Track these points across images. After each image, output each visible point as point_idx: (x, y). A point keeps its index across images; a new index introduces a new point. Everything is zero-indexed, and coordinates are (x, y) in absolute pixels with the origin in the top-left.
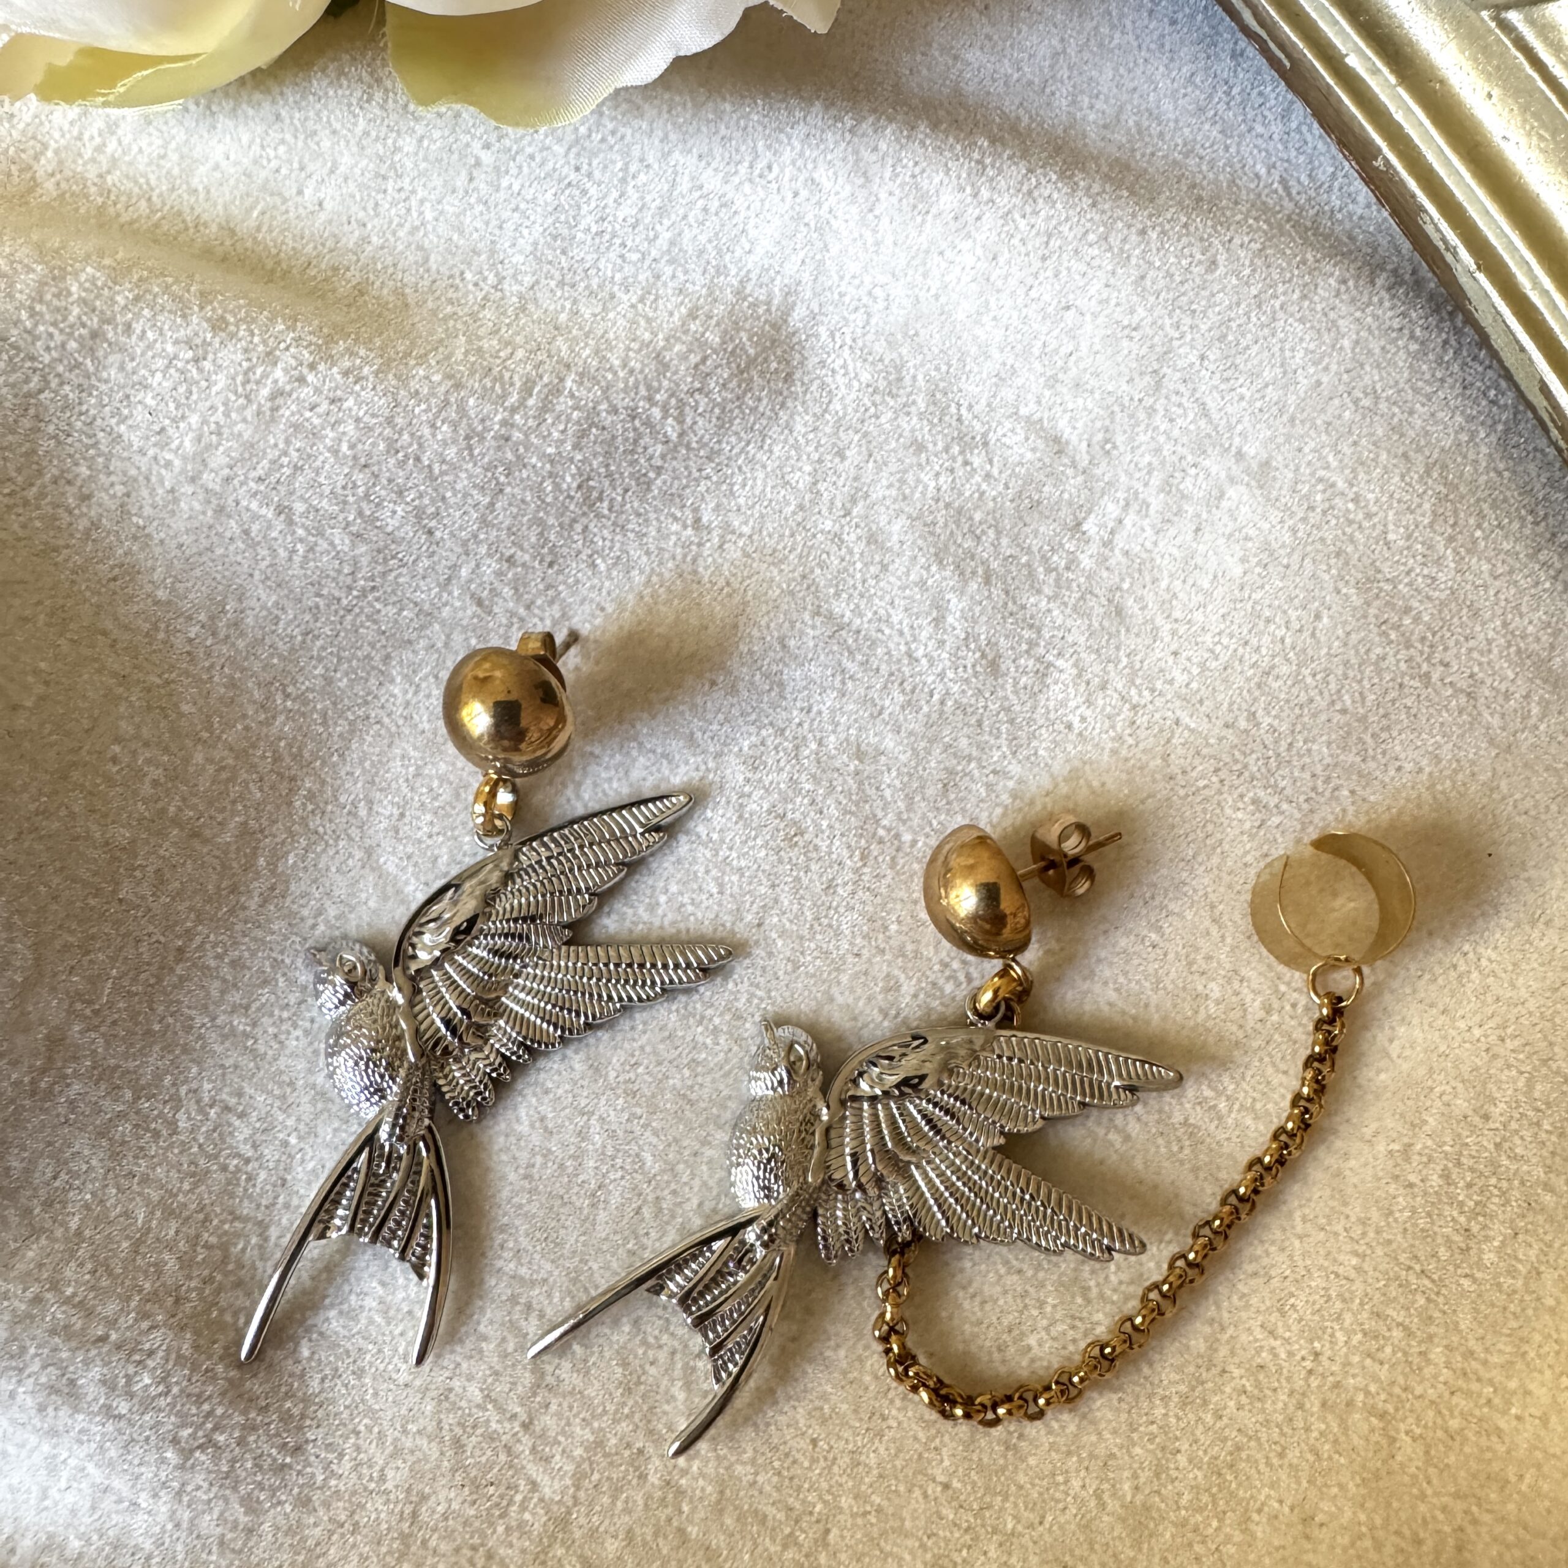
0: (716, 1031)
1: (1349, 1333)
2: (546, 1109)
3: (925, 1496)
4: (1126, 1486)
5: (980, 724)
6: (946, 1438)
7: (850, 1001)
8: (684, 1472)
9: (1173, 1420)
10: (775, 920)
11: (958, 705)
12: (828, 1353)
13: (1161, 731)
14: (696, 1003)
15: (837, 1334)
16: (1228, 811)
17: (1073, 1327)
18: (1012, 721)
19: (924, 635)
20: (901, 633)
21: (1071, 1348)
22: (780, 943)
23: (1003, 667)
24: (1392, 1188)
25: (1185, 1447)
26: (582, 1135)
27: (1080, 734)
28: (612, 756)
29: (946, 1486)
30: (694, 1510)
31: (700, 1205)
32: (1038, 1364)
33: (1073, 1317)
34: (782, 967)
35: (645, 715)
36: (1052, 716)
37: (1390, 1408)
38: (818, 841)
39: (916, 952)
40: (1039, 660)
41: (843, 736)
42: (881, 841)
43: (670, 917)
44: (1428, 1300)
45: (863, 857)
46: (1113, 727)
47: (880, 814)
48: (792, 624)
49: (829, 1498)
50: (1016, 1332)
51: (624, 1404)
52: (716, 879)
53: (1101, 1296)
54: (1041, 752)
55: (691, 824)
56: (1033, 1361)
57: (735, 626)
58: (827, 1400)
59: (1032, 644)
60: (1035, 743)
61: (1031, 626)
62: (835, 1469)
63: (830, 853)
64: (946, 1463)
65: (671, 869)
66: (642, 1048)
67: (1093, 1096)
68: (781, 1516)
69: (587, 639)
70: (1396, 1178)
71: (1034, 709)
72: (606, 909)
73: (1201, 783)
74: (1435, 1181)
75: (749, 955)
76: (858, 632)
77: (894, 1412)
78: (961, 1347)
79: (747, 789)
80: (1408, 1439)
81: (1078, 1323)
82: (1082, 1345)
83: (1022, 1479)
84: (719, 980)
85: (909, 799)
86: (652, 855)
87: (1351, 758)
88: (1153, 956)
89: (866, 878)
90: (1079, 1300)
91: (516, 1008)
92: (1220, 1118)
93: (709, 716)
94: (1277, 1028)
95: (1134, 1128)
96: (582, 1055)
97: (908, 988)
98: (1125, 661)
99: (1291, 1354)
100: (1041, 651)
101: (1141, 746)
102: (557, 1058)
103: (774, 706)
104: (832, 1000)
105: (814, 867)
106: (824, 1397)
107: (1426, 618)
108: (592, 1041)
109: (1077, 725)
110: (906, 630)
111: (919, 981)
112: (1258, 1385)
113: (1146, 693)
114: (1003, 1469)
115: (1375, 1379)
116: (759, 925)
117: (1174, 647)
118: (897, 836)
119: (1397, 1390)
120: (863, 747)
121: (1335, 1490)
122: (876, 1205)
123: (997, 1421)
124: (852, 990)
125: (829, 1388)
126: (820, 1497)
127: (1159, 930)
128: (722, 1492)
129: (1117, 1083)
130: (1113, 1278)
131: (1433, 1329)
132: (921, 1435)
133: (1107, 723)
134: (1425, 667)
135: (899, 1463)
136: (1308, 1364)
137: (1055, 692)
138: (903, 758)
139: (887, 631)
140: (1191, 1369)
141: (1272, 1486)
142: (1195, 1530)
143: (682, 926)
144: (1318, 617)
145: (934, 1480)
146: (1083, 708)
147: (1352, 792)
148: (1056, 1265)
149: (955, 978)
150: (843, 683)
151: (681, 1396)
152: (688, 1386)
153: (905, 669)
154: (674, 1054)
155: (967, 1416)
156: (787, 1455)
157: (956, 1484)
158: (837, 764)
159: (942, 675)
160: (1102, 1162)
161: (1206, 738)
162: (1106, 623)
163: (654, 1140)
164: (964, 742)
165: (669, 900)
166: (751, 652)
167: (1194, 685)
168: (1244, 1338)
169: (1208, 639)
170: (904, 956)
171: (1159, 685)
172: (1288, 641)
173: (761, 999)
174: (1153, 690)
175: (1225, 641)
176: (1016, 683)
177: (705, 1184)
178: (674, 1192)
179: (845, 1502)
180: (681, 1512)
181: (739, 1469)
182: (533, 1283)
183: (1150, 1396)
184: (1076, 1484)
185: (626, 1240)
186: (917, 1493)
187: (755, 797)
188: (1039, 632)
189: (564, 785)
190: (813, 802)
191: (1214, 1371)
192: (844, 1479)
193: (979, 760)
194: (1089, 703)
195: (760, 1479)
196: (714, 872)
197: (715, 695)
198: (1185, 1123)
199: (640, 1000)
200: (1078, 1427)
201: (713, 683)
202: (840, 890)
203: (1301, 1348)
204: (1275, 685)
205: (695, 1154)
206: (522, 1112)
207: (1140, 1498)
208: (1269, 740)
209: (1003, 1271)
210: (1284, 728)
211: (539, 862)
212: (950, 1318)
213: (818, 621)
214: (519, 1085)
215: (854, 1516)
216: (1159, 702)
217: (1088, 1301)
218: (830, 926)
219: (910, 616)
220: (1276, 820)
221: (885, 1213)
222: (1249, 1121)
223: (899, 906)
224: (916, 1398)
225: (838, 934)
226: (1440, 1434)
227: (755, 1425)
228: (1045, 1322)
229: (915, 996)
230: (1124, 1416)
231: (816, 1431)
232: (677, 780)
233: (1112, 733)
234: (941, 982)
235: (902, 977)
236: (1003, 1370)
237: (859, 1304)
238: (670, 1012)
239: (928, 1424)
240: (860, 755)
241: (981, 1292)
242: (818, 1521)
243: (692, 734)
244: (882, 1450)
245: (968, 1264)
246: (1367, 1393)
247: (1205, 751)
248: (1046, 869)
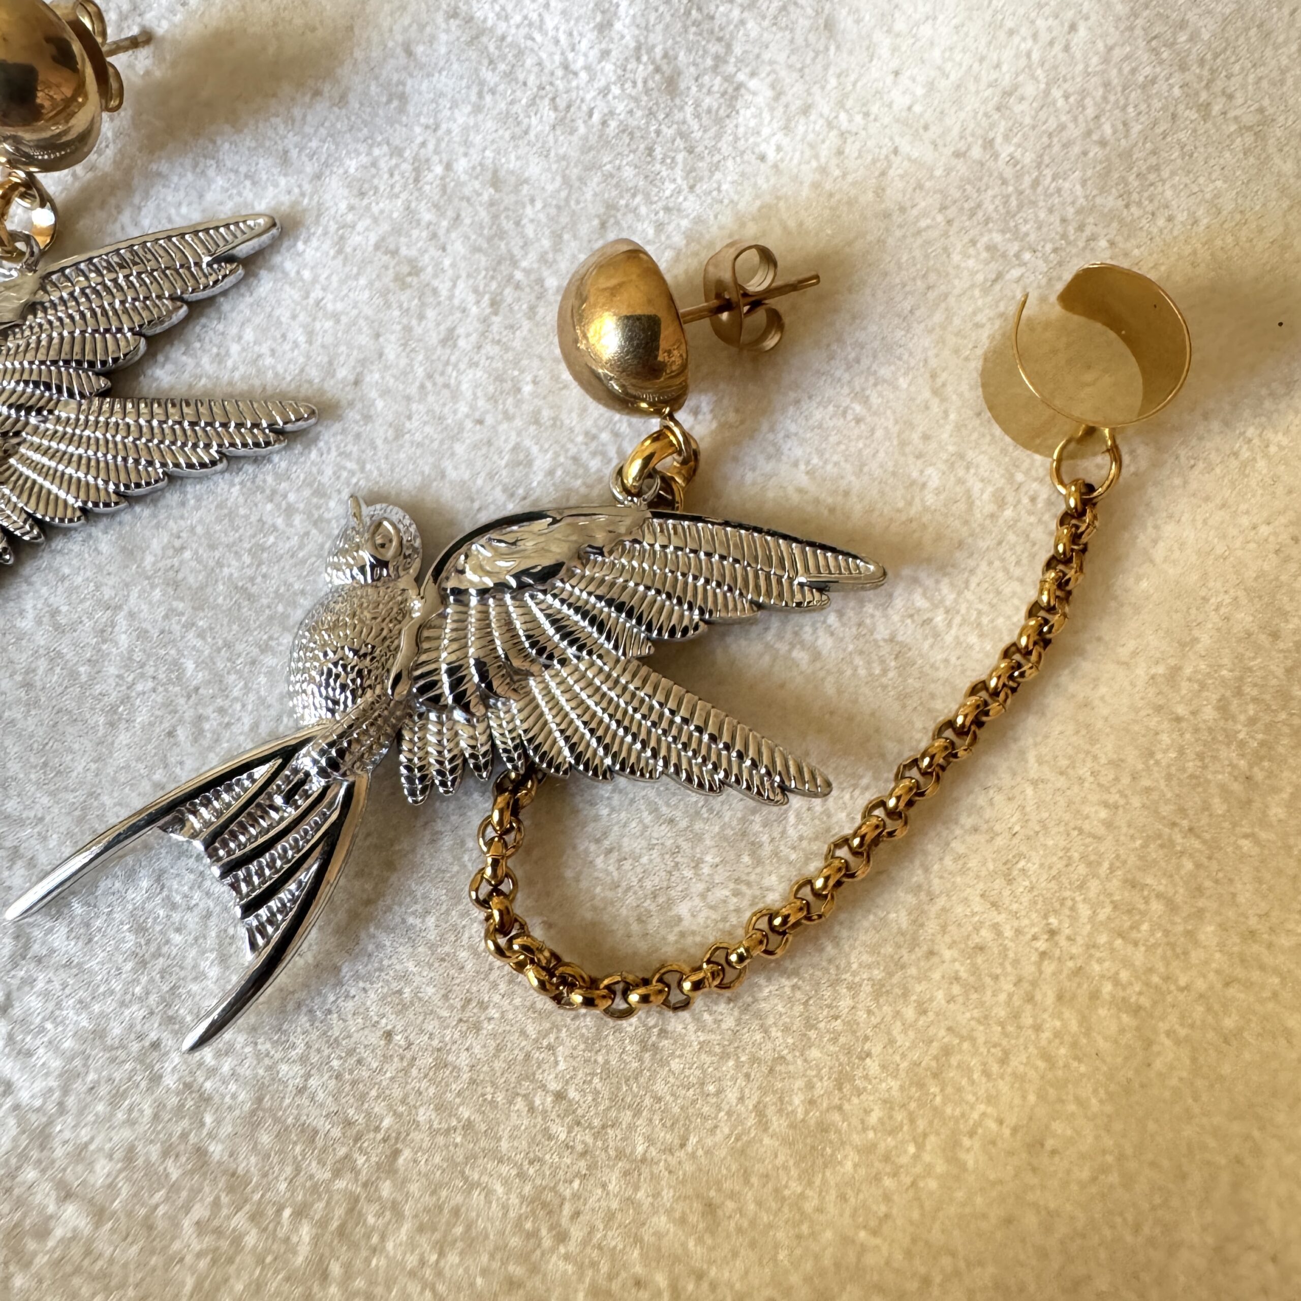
0: (290, 511)
1: (1095, 907)
2: (59, 600)
3: (531, 1109)
4: (797, 1100)
5: (650, 151)
6: (564, 1033)
7: (467, 476)
8: (212, 1072)
9: (862, 1015)
10: (377, 376)
11: (624, 129)
12: (411, 920)
13: (874, 161)
14: (267, 476)
15: (425, 897)
16: (956, 258)
17: (736, 893)
18: (690, 151)
19: (584, 46)
20: (557, 42)
21: (734, 920)
22: (380, 404)
23: (682, 86)
24: (1153, 722)
25: (877, 1049)
26: (104, 633)
27: (775, 166)
28: (181, 176)
29: (560, 1096)
30: (218, 1122)
31: (255, 726)
32: (689, 940)
33: (738, 881)
34: (380, 432)
35: (227, 128)
36: (741, 144)
37: (1145, 1001)
38: (435, 283)
39: (555, 419)
40: (728, 79)
41: (475, 157)
42: (518, 287)
43: (242, 369)
44: (1198, 866)
45: (495, 304)
46: (816, 157)
47: (517, 252)
48: (422, 27)
49: (401, 1109)
50: (661, 900)
51: (136, 981)
52: (305, 326)
53: (776, 854)
54: (724, 187)
55: (277, 259)
56: (682, 935)
57: (350, 29)
58: (408, 982)
59: (719, 60)
60: (718, 176)
61: (720, 39)
62: (414, 1072)
63: (451, 297)
64: (562, 1066)
65: (247, 312)
66: (192, 530)
67: (769, 594)
68: (336, 1132)
69: (163, 39)
70: (1159, 709)
71: (718, 137)
72: (160, 358)
73: (923, 224)
74: (1209, 713)
75: (340, 418)
76: (503, 38)
77: (496, 998)
78: (589, 915)
79: (350, 217)
80: (1168, 1042)
81: (744, 888)
82: (748, 914)
83: (660, 1087)
84: (298, 448)
85: (557, 238)
86: (225, 293)
87: (1110, 202)
88: (856, 432)
89: (495, 328)
90: (746, 859)
91: (34, 476)
92: (936, 635)
93: (308, 130)
94: (1012, 525)
95: (825, 643)
96: (112, 535)
97: (542, 463)
98: (833, 82)
99: (1018, 932)
100: (730, 69)
101: (850, 179)
102: (79, 537)
103: (391, 122)
104: (443, 475)
105: (431, 314)
106: (404, 977)
107: (1206, 36)
108: (127, 517)
109: (772, 155)
110: (563, 38)
111: (557, 455)
112: (975, 970)
113: (859, 118)
114: (637, 1075)
115: (1126, 963)
116: (357, 383)
117: (894, 64)
118: (540, 281)
119: (1155, 979)
120: (502, 173)
121: (1072, 1107)
122: (480, 727)
123: (628, 1013)
124: (470, 463)
125: (411, 966)
126: (390, 1107)
127: (866, 401)
128: (260, 1100)
129: (803, 580)
130: (791, 832)
131: (1201, 903)
132: (531, 1030)
133: (808, 153)
134: (1204, 96)
135: (498, 1065)
136: (1041, 945)
137: (745, 117)
138: (550, 188)
139: (538, 37)
140: (889, 949)
141: (991, 1099)
142: (887, 1158)
143: (257, 382)
144: (1073, 28)
145: (544, 1087)
146: (780, 136)
147: (1112, 244)
148: (719, 815)
149: (604, 454)
150: (480, 95)
151: (214, 972)
152: (223, 959)
153: (558, 83)
154: (233, 536)
155: (589, 1002)
156: (351, 1052)
157: (572, 1094)
158: (467, 191)
159: (604, 92)
160: (782, 686)
161: (931, 170)
162: (812, 38)
163: (199, 643)
164: (628, 173)
165: (243, 350)
166: (367, 60)
167: (917, 109)
168: (959, 910)
169: (937, 53)
170: (537, 422)
171: (874, 109)
172: (1035, 56)
173: (352, 473)
174: (867, 115)
175: (958, 57)
176: (697, 105)
177: (262, 701)
178: (221, 711)
179: (424, 1115)
180: (202, 1124)
181: (284, 1068)
182: (20, 822)
183: (835, 983)
184: (732, 1096)
185: (151, 769)
186: (520, 1104)
187: (360, 227)
188: (729, 47)
189: (119, 209)
190: (434, 236)
191: (919, 952)
192: (424, 1084)
193: (647, 196)
194: (787, 128)
195: (313, 1082)
196: (302, 317)
197: (318, 107)
198: (892, 640)
199: (190, 466)
200: (738, 1021)
201: (317, 93)
202: (462, 343)
203: (1032, 923)
204: (1018, 108)
205: (253, 663)
206: (29, 604)
207: (814, 1115)
208: (1009, 172)
209: (648, 819)
210: (1028, 158)
211: (71, 294)
212: (577, 880)
213: (453, 23)
214: (27, 569)
215: (433, 1133)
216: (874, 128)
217: (758, 862)
218: (447, 386)
219: (568, 21)
220: (1015, 273)
221: (491, 737)
222: (973, 639)
223: (536, 363)
224: (521, 977)
225: (455, 396)
226: (1210, 1035)
227: (311, 1011)
228: (701, 887)
229: (551, 473)
230: (798, 1009)
231: (390, 1021)
232: (261, 206)
233: (814, 164)
234: (585, 456)
235: (535, 450)
236: (643, 946)
237: (458, 859)
238: (232, 485)
239: (542, 1015)
240: (496, 182)
241: (620, 847)
242: (385, 1140)
243: (286, 152)
244: (477, 1050)
245: (604, 812)
246: (1116, 982)
247: (928, 184)
248: (720, 309)
